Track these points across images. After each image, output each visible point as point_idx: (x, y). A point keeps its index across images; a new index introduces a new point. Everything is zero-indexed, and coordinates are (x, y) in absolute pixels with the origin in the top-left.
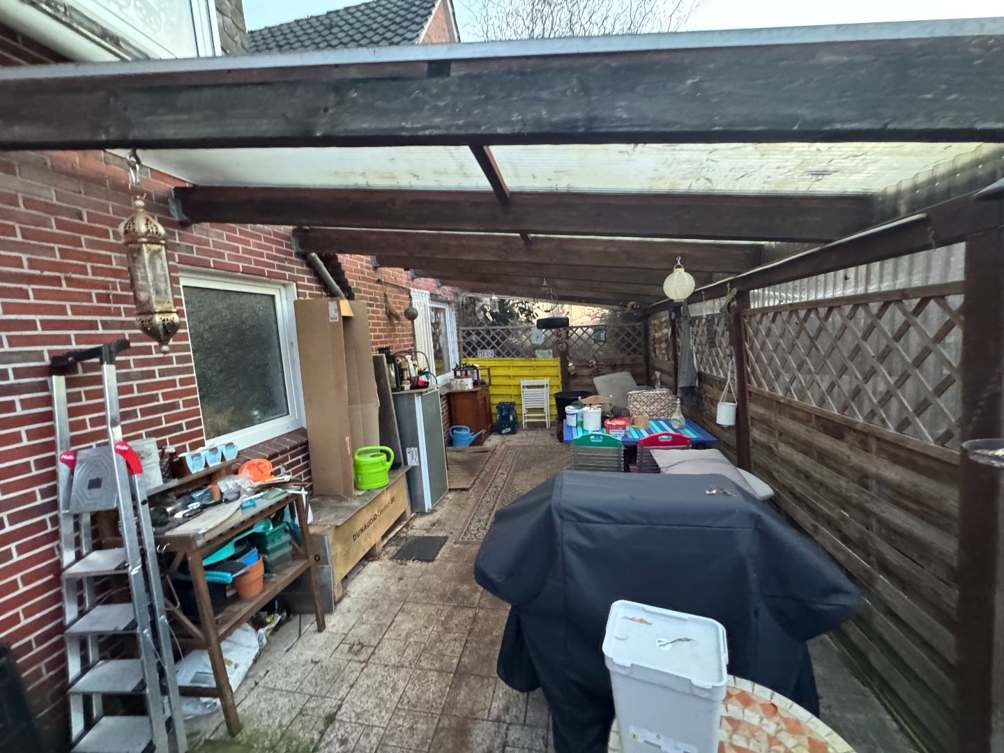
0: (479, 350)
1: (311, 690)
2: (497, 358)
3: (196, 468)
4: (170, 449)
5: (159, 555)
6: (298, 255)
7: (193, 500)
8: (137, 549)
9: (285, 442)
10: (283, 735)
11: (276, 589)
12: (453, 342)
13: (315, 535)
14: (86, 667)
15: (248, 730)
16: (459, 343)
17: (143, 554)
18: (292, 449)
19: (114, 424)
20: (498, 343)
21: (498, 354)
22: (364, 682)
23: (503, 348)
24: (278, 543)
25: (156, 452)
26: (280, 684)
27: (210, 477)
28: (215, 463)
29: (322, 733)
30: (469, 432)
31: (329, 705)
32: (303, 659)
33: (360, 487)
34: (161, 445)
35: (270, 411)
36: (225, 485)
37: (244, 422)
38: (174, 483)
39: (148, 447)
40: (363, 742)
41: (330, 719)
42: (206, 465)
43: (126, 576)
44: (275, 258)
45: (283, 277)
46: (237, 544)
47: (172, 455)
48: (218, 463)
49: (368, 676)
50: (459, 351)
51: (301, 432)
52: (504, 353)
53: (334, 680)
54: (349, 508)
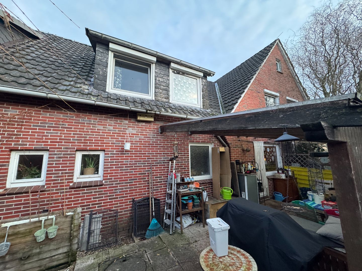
0: (292, 163)
1: (196, 235)
2: (302, 167)
3: (186, 181)
4: (183, 176)
5: (176, 193)
6: (214, 137)
7: (184, 187)
8: (173, 191)
9: (207, 181)
10: (188, 238)
11: (194, 210)
12: (280, 159)
13: (206, 204)
14: (167, 209)
15: (184, 234)
16: (282, 160)
17: (174, 192)
18: (208, 183)
19: (174, 170)
20: (302, 161)
21: (302, 166)
22: (205, 240)
23: (305, 163)
24: (197, 201)
25: (180, 177)
26: (192, 231)
27: (189, 183)
28: (189, 181)
29: (193, 242)
30: (282, 196)
31: (197, 239)
32: (198, 230)
33: (223, 198)
34: (181, 175)
35: (207, 173)
36: (190, 186)
37: (200, 174)
38: (181, 182)
39: (179, 175)
40: (199, 248)
41: (196, 241)
42: (188, 181)
43: (172, 194)
44: (208, 138)
45: (210, 142)
46: (189, 197)
47: (183, 177)
48: (190, 181)
49: (207, 239)
50: (283, 163)
51: (212, 179)
52: (305, 166)
53: (200, 236)
54: (217, 202)
